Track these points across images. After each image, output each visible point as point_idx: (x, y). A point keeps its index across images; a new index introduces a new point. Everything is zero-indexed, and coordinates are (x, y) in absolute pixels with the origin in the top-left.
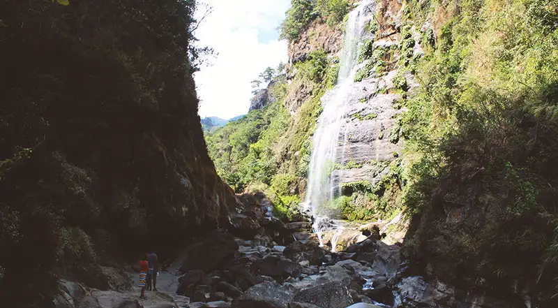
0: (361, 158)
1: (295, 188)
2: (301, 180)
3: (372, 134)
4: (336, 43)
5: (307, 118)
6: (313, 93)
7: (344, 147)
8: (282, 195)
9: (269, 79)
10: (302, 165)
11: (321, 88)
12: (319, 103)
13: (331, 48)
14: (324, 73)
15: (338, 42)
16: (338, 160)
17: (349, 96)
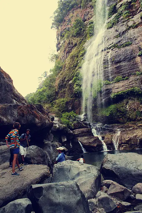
0: (126, 72)
1: (71, 106)
2: (75, 99)
3: (131, 54)
4: (89, 14)
5: (76, 59)
6: (78, 44)
7: (109, 68)
8: (62, 112)
9: (46, 76)
10: (76, 88)
11: (82, 40)
12: (83, 48)
13: (86, 18)
14: (84, 30)
15: (90, 13)
16: (107, 78)
17: (105, 38)
